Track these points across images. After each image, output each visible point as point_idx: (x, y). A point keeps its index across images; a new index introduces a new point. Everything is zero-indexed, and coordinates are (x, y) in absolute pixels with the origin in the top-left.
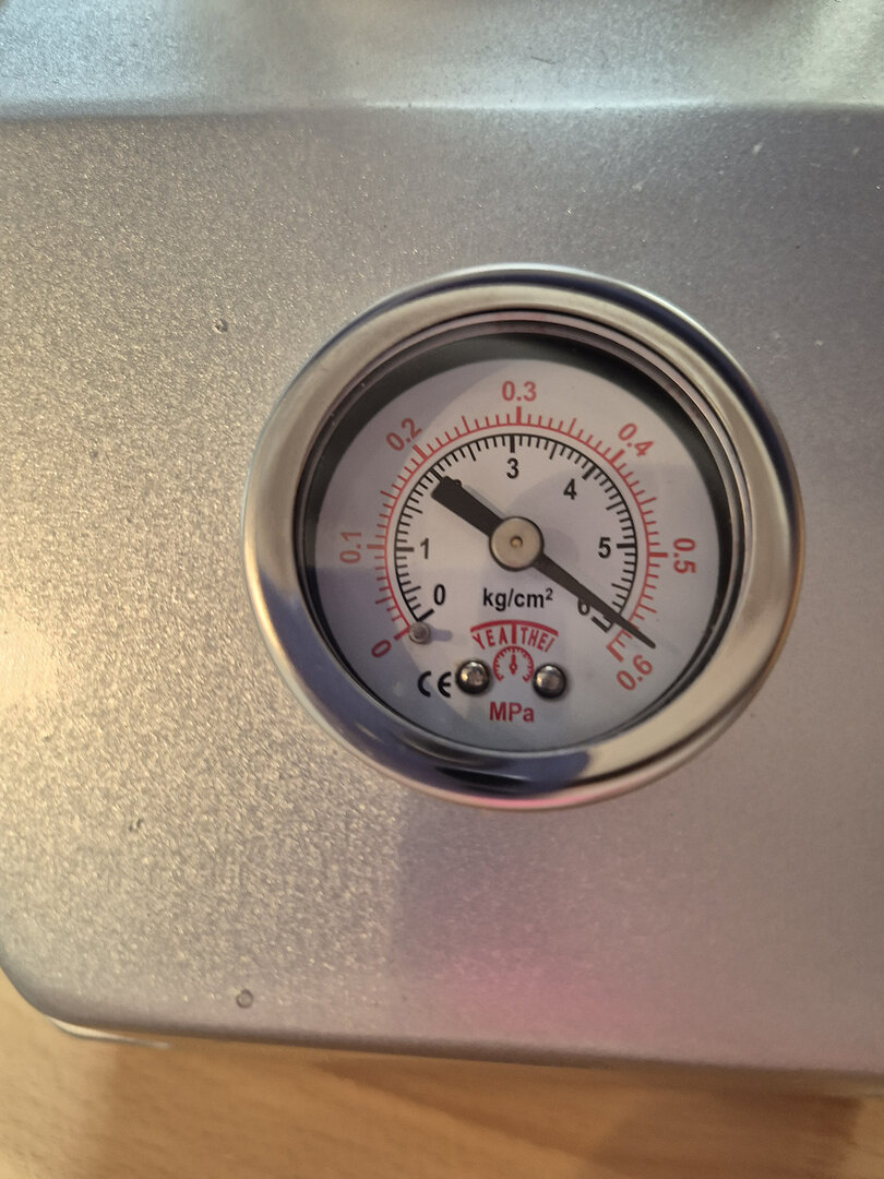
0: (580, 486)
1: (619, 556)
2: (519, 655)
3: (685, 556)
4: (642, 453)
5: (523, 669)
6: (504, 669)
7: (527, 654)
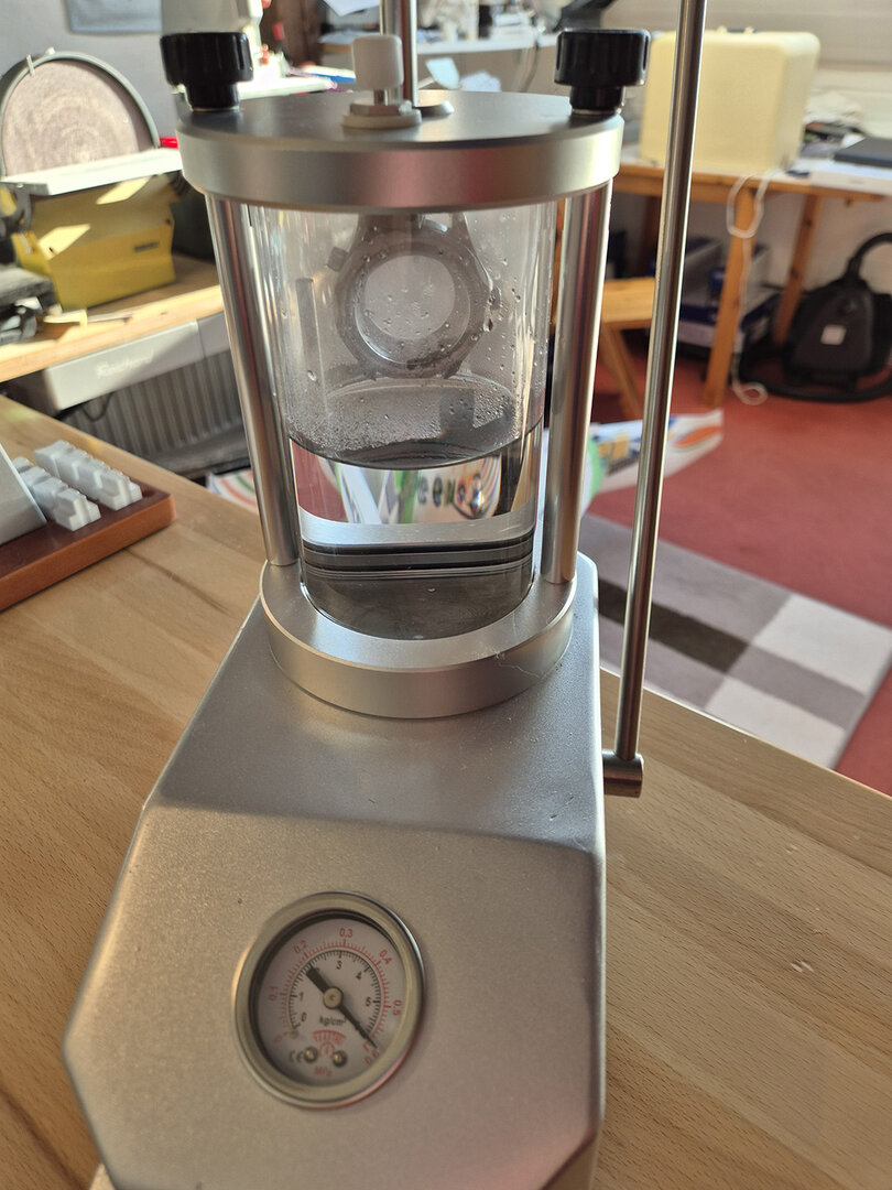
0: (363, 974)
1: (373, 1005)
2: (330, 1048)
3: (397, 1008)
4: (387, 962)
5: (330, 1053)
6: (323, 1052)
7: (333, 1047)
